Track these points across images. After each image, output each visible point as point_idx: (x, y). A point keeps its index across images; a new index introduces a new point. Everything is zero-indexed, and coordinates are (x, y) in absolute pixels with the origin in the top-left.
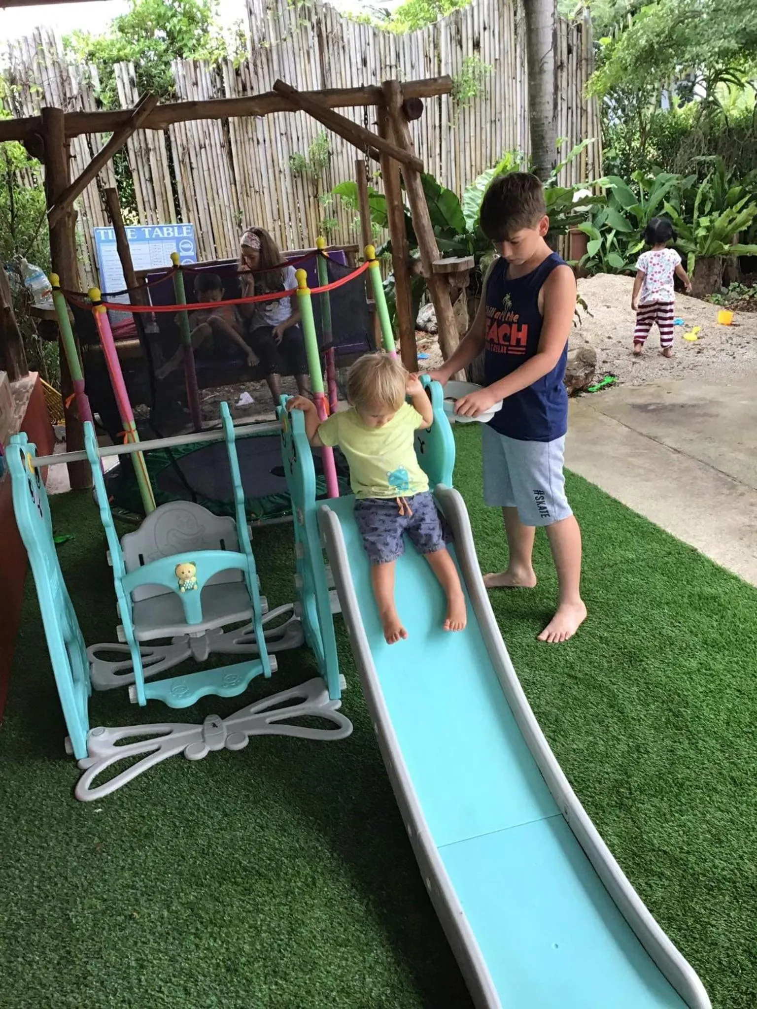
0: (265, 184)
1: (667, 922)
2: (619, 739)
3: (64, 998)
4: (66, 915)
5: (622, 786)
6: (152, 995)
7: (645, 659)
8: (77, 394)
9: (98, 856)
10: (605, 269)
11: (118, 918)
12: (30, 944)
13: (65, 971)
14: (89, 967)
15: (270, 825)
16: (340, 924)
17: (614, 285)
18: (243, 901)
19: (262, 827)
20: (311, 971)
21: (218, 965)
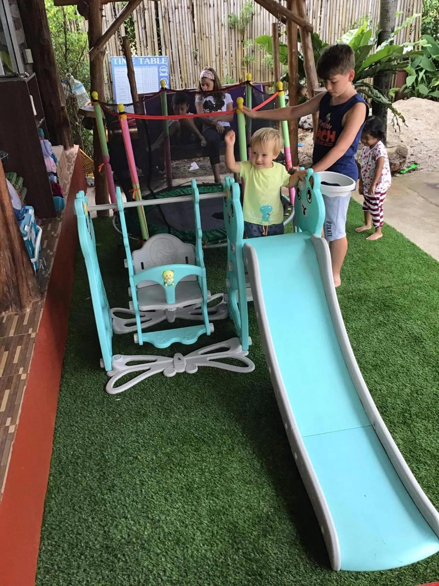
0: (213, 33)
1: (427, 488)
2: (406, 386)
3: (102, 497)
4: (103, 454)
5: (406, 412)
6: (148, 500)
7: (424, 341)
8: (105, 164)
9: (119, 424)
10: (416, 94)
11: (130, 458)
12: (84, 466)
13: (103, 483)
14: (115, 482)
15: (210, 415)
16: (247, 472)
17: (421, 106)
18: (195, 455)
19: (205, 416)
20: (231, 495)
21: (182, 488)
